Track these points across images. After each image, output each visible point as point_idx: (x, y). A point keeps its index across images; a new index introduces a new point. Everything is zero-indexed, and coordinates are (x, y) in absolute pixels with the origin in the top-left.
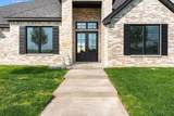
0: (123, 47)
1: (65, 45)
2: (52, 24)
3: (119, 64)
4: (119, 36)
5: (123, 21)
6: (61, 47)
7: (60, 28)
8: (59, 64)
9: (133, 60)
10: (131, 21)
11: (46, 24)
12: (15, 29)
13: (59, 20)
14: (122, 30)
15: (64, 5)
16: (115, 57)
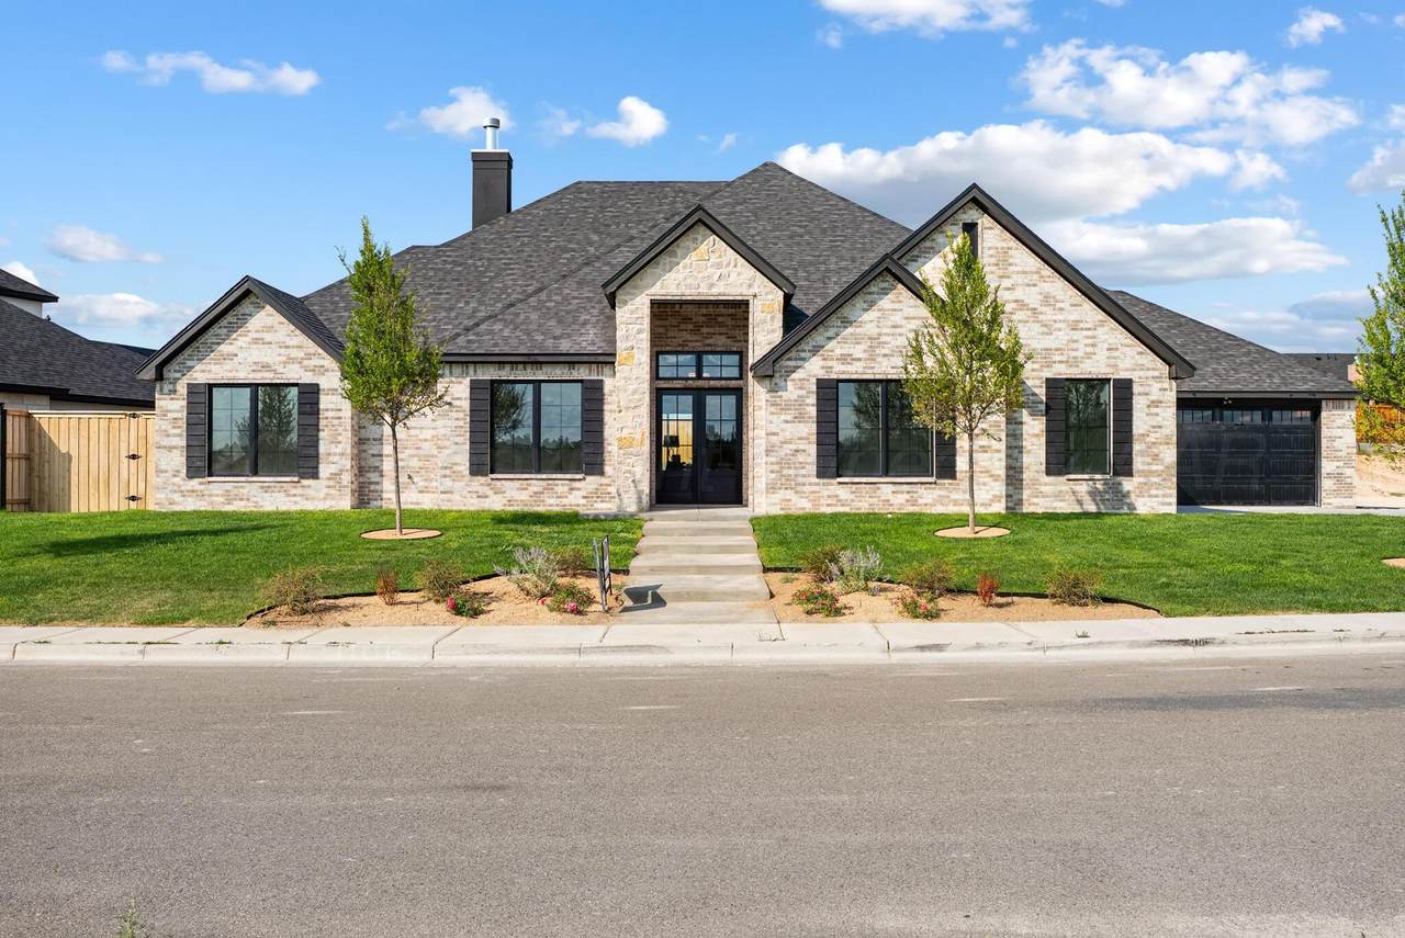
0: (813, 449)
1: (625, 444)
2: (582, 373)
3: (801, 505)
4: (800, 418)
5: (814, 368)
6: (612, 448)
7: (609, 384)
8: (605, 507)
9: (844, 493)
10: (839, 371)
11: (559, 373)
12: (457, 389)
13: (606, 360)
14: (813, 399)
15: (622, 314)
16: (790, 484)
